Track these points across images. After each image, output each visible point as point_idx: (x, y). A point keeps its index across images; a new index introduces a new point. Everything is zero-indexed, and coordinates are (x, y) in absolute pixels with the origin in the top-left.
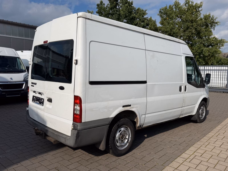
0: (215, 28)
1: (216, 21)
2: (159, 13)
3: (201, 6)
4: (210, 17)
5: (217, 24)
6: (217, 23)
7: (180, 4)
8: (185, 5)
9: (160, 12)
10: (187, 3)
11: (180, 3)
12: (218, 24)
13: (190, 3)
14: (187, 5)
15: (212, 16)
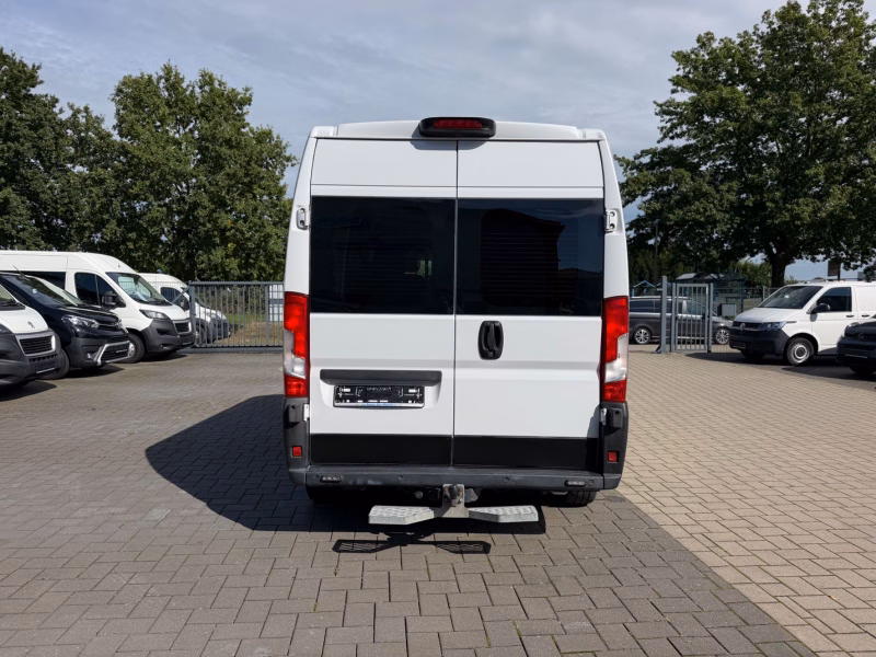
0: (285, 173)
1: (287, 154)
2: (114, 92)
3: (250, 100)
4: (271, 139)
5: (290, 164)
6: (288, 159)
7: (182, 80)
8: (201, 87)
9: (120, 91)
10: (207, 83)
11: (181, 76)
12: (294, 162)
13: (216, 84)
14: (207, 88)
15: (278, 137)
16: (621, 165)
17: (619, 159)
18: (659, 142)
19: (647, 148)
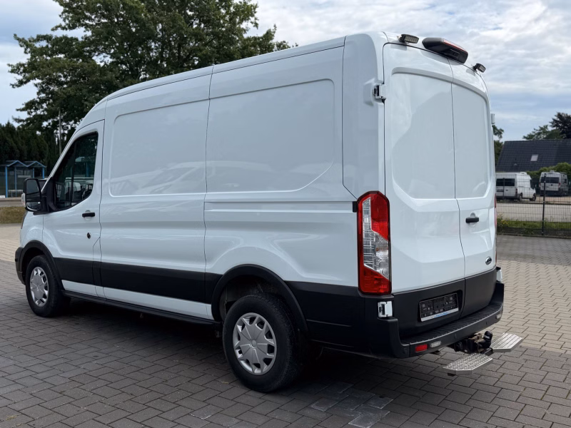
16: (21, 46)
17: (18, 39)
18: (53, 30)
19: (44, 33)
